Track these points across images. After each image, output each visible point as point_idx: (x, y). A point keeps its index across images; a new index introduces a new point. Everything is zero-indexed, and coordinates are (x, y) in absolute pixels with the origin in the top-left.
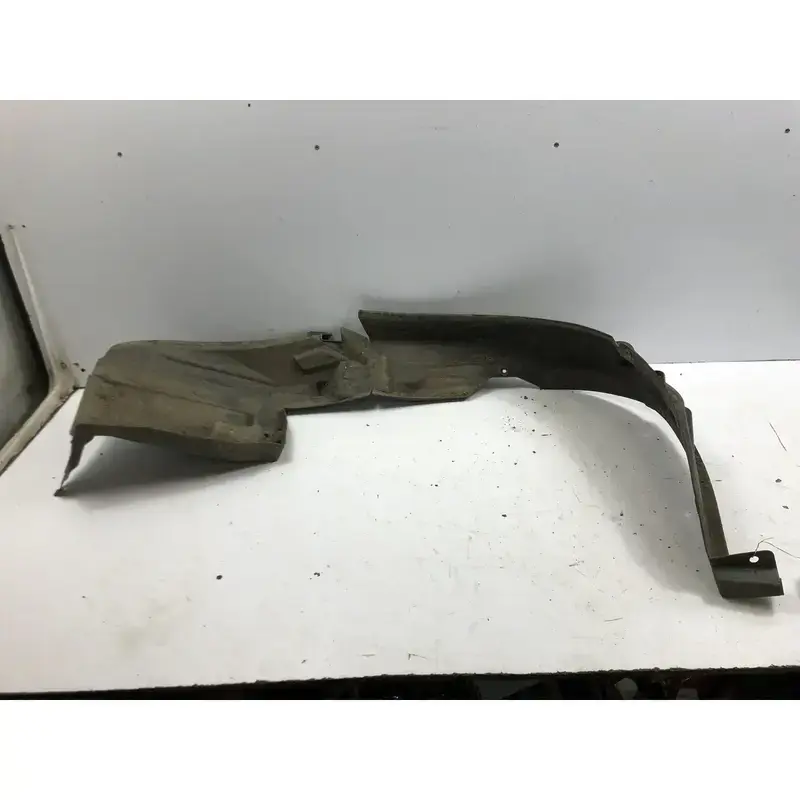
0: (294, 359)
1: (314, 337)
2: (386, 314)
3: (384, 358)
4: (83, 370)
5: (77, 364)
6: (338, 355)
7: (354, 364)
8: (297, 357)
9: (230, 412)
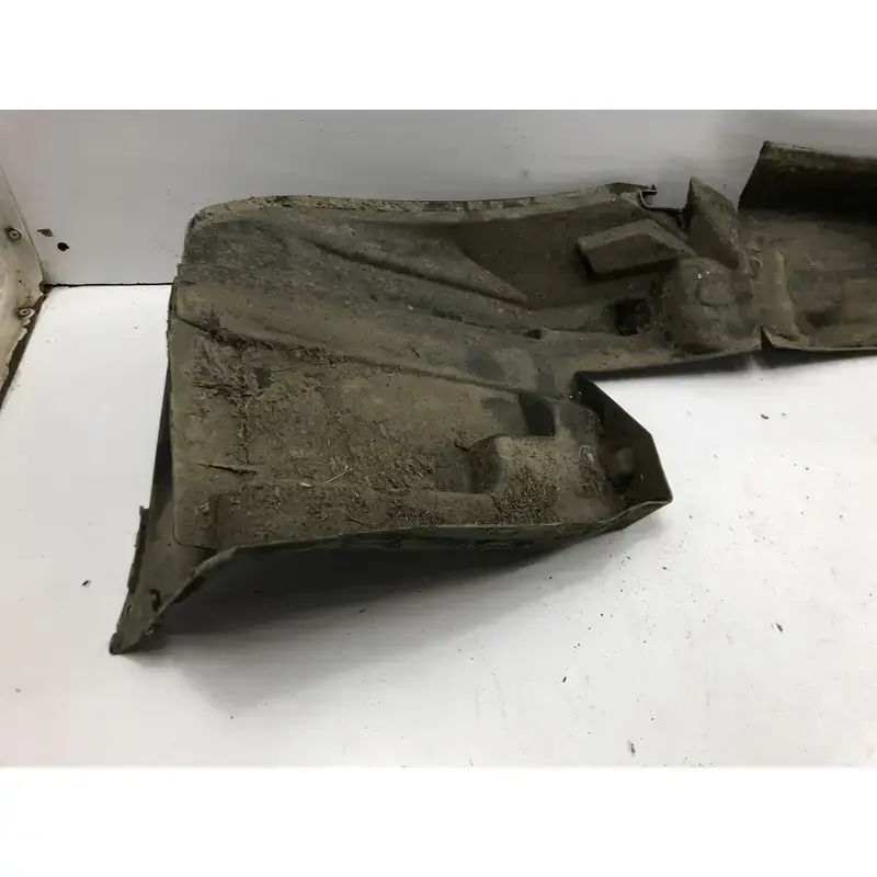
0: (578, 250)
1: (626, 196)
2: (811, 155)
3: (781, 258)
4: (63, 247)
5: (46, 232)
6: (676, 243)
7: (712, 268)
8: (585, 243)
9: (490, 394)
